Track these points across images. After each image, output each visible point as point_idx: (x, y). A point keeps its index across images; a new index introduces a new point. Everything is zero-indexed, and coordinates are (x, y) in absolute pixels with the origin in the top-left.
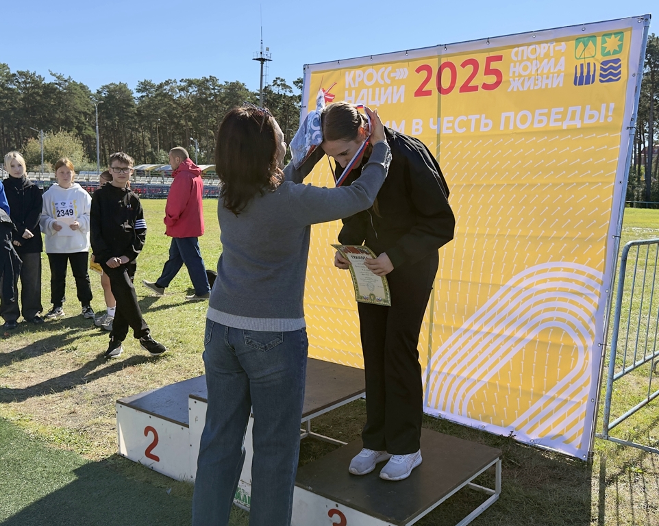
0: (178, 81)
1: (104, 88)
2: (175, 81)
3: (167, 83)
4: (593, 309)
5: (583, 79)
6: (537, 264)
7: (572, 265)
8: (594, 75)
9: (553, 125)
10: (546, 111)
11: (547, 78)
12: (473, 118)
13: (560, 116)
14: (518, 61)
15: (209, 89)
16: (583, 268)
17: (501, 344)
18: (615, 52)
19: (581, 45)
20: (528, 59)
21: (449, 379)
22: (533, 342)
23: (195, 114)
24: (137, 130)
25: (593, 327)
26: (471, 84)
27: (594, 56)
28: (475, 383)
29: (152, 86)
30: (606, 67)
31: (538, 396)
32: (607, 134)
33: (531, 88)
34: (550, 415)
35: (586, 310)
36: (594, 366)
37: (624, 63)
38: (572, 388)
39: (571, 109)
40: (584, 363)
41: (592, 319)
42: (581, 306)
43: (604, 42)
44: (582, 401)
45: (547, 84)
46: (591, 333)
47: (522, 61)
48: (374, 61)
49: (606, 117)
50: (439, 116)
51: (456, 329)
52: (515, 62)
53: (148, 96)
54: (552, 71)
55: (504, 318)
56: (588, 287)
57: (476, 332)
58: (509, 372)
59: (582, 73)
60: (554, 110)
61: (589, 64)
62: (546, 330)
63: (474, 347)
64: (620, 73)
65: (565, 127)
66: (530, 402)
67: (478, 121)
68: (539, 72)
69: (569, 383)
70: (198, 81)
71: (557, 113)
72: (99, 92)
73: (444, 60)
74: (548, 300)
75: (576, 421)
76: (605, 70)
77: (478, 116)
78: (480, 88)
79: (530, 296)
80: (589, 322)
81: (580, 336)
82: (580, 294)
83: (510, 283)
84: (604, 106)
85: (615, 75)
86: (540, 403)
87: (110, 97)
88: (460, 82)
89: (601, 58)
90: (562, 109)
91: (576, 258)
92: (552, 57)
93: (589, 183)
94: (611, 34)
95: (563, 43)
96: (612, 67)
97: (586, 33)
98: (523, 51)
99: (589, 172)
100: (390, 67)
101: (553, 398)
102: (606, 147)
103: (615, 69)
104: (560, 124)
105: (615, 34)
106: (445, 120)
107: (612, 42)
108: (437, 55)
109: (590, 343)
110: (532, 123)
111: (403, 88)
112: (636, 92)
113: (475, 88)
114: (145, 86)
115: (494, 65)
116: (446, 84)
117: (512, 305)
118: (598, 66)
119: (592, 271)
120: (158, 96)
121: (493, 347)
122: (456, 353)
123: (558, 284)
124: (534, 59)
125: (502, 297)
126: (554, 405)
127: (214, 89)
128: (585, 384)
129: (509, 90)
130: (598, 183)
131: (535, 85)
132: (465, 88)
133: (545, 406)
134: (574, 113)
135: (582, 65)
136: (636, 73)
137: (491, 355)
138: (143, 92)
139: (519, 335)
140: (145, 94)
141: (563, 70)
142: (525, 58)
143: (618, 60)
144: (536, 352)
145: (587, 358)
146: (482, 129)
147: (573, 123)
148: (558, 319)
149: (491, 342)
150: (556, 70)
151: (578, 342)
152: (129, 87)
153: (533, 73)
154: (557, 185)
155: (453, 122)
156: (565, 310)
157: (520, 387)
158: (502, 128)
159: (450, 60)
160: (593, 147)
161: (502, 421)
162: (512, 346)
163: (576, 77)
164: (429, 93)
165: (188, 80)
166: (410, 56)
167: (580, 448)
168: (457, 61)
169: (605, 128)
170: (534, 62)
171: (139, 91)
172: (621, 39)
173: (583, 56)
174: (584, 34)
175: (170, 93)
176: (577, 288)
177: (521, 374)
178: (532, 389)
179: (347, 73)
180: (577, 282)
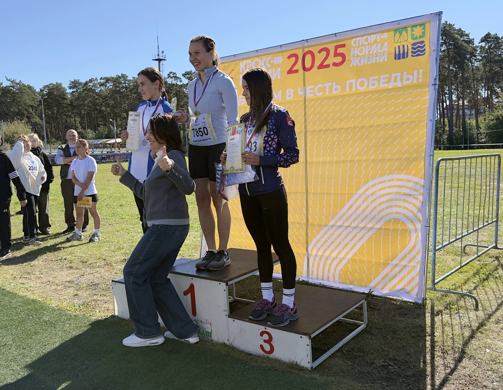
0: (98, 79)
1: (45, 87)
2: (96, 79)
3: (91, 81)
4: (419, 204)
5: (400, 55)
6: (379, 177)
7: (402, 176)
8: (407, 53)
9: (382, 86)
10: (377, 77)
11: (376, 56)
12: (327, 85)
13: (386, 80)
14: (356, 47)
15: (121, 83)
16: (410, 177)
17: (358, 233)
18: (421, 37)
19: (398, 33)
20: (363, 45)
21: (323, 259)
22: (380, 229)
23: (112, 102)
24: (70, 116)
25: (420, 216)
26: (326, 63)
27: (406, 40)
28: (341, 260)
29: (80, 84)
30: (415, 47)
31: (386, 264)
32: (419, 90)
33: (366, 63)
34: (395, 276)
35: (414, 205)
36: (422, 242)
37: (427, 43)
38: (409, 257)
39: (393, 75)
40: (416, 239)
41: (419, 210)
42: (411, 203)
43: (413, 31)
44: (416, 265)
45: (376, 60)
46: (419, 220)
47: (359, 46)
48: (259, 54)
49: (418, 79)
50: (304, 85)
51: (325, 226)
52: (354, 48)
53: (77, 91)
54: (379, 52)
55: (359, 216)
56: (415, 190)
57: (340, 226)
58: (365, 251)
59: (399, 51)
60: (382, 77)
61: (403, 46)
62: (389, 221)
63: (338, 236)
64: (424, 50)
65: (390, 87)
66: (381, 269)
67: (331, 87)
68: (370, 53)
69: (407, 254)
70: (113, 78)
71: (384, 78)
72: (41, 91)
73: (306, 50)
74: (388, 201)
75: (413, 279)
76: (415, 49)
77: (330, 84)
78: (331, 66)
79: (376, 199)
80: (417, 213)
81: (412, 222)
82: (410, 195)
83: (360, 191)
84: (415, 72)
85: (422, 52)
86: (388, 269)
87: (50, 93)
88: (317, 63)
89: (411, 41)
90: (387, 76)
91: (405, 171)
92: (379, 43)
93: (410, 122)
94: (417, 26)
95: (386, 34)
96: (419, 47)
97: (401, 26)
98: (359, 40)
99: (409, 115)
100: (270, 57)
101: (396, 265)
102: (419, 98)
103: (422, 47)
104: (387, 85)
105: (419, 25)
106: (308, 88)
107: (418, 31)
108: (301, 46)
109: (419, 226)
110: (368, 86)
111: (279, 70)
112: (436, 61)
113: (328, 66)
114: (75, 84)
115: (340, 50)
116: (308, 65)
117: (363, 207)
118: (410, 47)
119: (417, 179)
120: (84, 90)
121: (352, 235)
122: (326, 241)
123: (394, 190)
124: (367, 45)
125: (356, 201)
126: (397, 269)
127: (125, 83)
128: (418, 254)
129: (351, 66)
130: (416, 121)
131: (368, 61)
132: (321, 66)
133: (391, 270)
134: (396, 78)
135: (399, 47)
136: (435, 49)
137: (351, 241)
138: (73, 88)
139: (370, 226)
140: (75, 90)
141: (386, 50)
142: (361, 45)
143: (423, 42)
144: (382, 236)
145: (417, 236)
146: (334, 92)
147: (395, 84)
148: (396, 213)
149: (350, 232)
150: (382, 51)
151: (411, 227)
152: (63, 86)
153: (367, 53)
154: (388, 125)
155: (314, 89)
156: (400, 207)
157: (373, 260)
158: (347, 90)
159: (310, 49)
160: (410, 99)
161: (363, 283)
162: (365, 233)
163: (395, 55)
164: (297, 71)
165: (106, 78)
166: (283, 49)
167: (417, 296)
168: (315, 50)
169: (418, 86)
170: (367, 47)
171: (70, 88)
172: (424, 28)
173: (399, 41)
174: (399, 27)
175: (93, 88)
176: (407, 191)
177: (373, 252)
178: (382, 261)
179: (241, 62)
180: (406, 187)
